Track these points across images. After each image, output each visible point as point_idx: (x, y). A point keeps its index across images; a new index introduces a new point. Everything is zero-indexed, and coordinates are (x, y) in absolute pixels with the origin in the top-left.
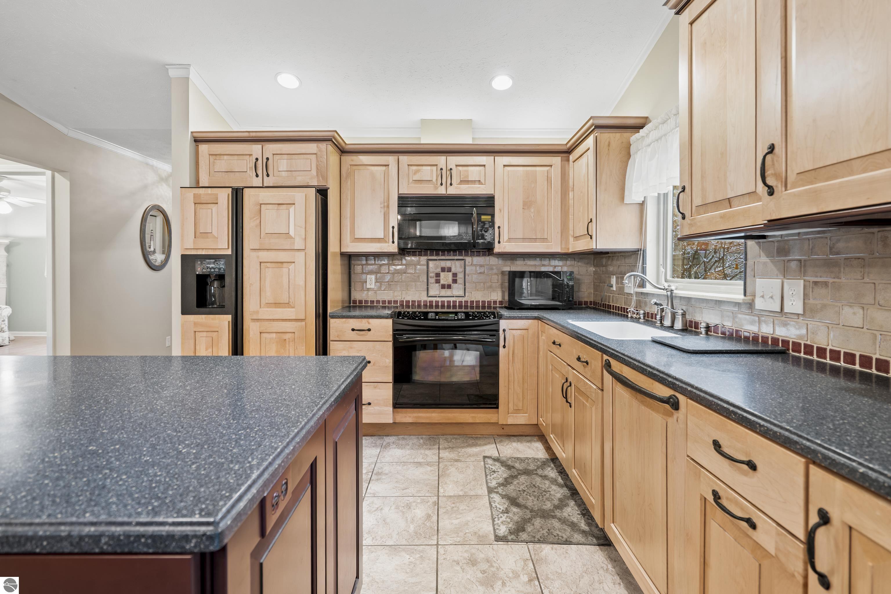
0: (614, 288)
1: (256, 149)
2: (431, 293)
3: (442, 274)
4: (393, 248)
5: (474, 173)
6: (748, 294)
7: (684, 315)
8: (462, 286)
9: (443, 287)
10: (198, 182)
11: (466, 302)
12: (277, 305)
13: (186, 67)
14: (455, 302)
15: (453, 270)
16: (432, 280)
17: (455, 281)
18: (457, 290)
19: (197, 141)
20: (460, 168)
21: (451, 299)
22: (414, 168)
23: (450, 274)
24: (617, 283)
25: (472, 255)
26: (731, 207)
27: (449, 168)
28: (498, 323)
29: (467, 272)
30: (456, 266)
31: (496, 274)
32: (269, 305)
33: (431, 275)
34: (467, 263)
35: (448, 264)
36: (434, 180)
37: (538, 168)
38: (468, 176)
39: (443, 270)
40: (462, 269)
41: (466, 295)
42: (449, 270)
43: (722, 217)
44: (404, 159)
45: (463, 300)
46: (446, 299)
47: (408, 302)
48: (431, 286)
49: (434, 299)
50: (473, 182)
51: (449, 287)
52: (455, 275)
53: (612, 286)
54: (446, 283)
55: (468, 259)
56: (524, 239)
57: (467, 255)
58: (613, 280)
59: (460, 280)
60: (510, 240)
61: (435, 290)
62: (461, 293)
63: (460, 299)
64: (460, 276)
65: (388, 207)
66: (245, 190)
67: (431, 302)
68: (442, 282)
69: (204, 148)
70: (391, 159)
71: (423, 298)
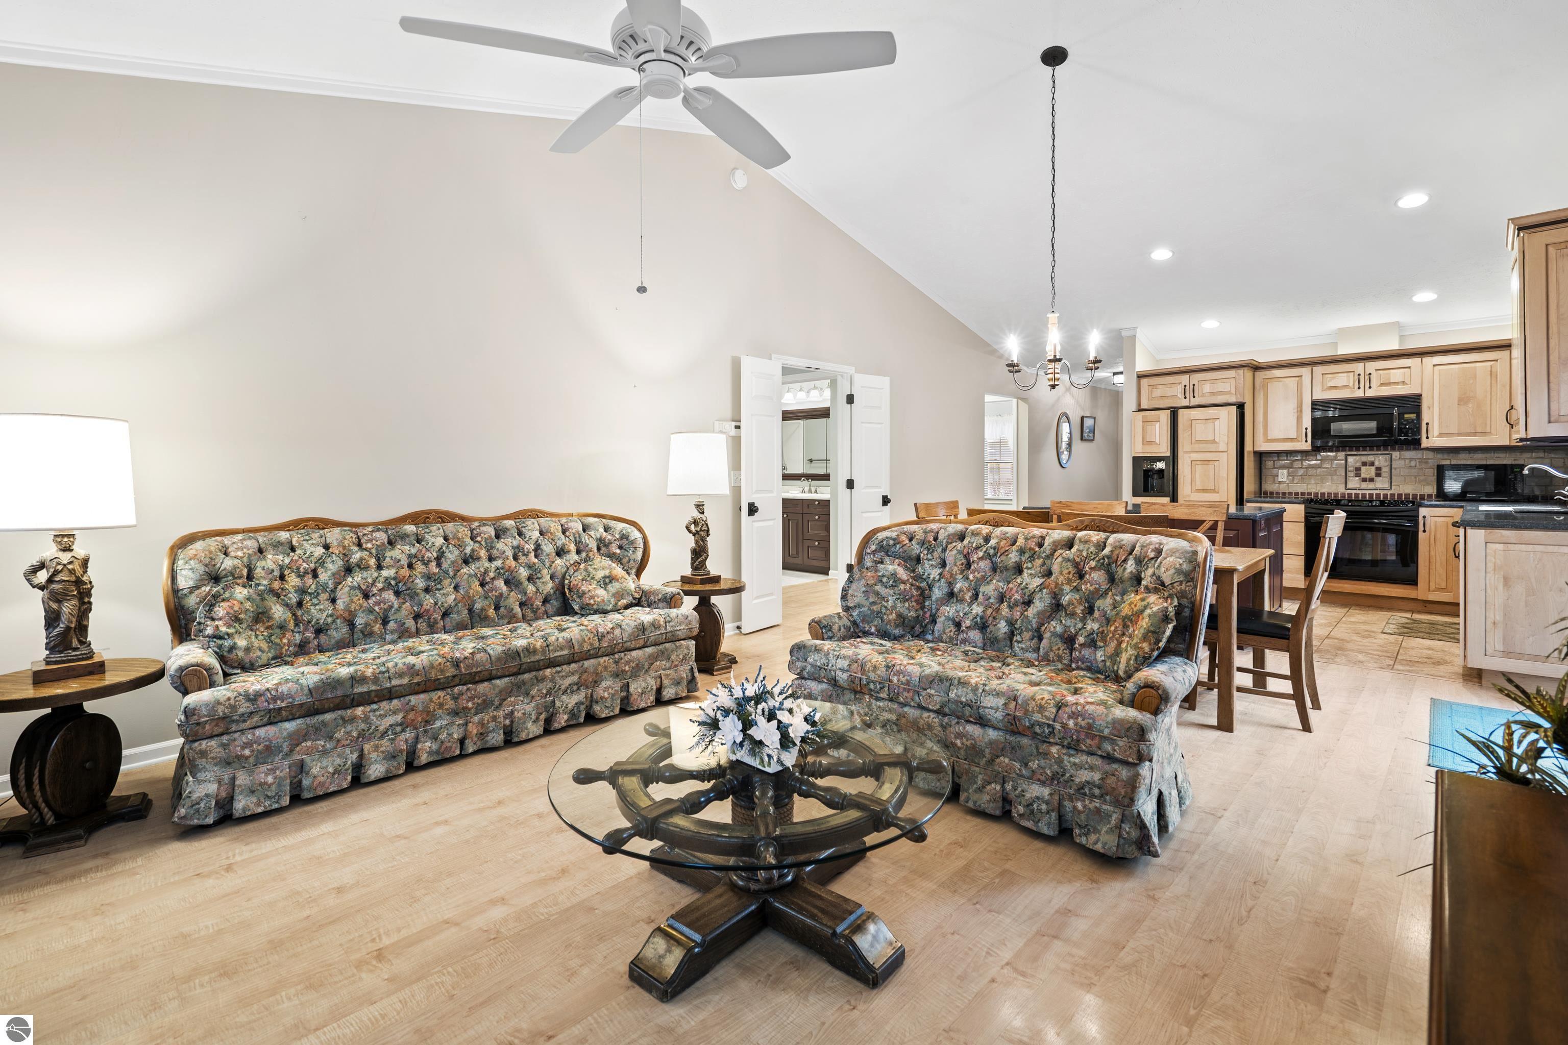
1: (1185, 379)
2: (1350, 485)
3: (1363, 469)
4: (1307, 446)
5: (1396, 375)
8: (1388, 480)
9: (1364, 480)
10: (1139, 405)
11: (1393, 495)
13: (1135, 329)
14: (1377, 495)
15: (1377, 464)
16: (1351, 474)
17: (1378, 475)
18: (1381, 484)
19: (1140, 376)
20: (1384, 372)
21: (1374, 492)
23: (1373, 468)
25: (1401, 449)
27: (1367, 373)
28: (1417, 510)
29: (1393, 466)
30: (1380, 460)
31: (1431, 467)
32: (1198, 491)
33: (1350, 469)
34: (1394, 457)
35: (1370, 459)
36: (1351, 385)
37: (1478, 364)
38: (1389, 379)
39: (1364, 464)
40: (1388, 463)
41: (1393, 489)
42: (1372, 464)
44: (1319, 369)
45: (1389, 493)
46: (1367, 492)
47: (1322, 494)
48: (1349, 479)
49: (1353, 492)
50: (1397, 383)
51: (1372, 480)
52: (1379, 469)
54: (1368, 476)
55: (1396, 454)
56: (1459, 434)
57: (1394, 450)
59: (1385, 474)
60: (1441, 435)
61: (1354, 483)
62: (1387, 486)
63: (1385, 492)
64: (1385, 470)
65: (1301, 411)
66: (1180, 411)
67: (1350, 495)
68: (1363, 476)
69: (1144, 381)
70: (1305, 371)
71: (1341, 490)
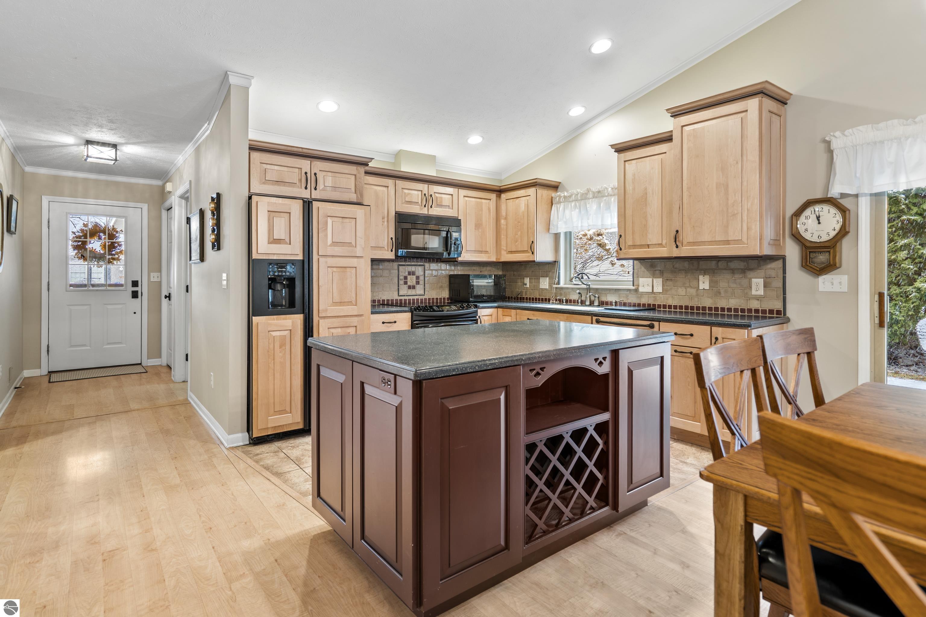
0: (528, 286)
1: (305, 164)
2: (401, 293)
3: (409, 277)
4: (391, 255)
5: (447, 200)
6: (634, 285)
7: (598, 298)
8: (423, 287)
9: (410, 287)
10: (249, 186)
11: (425, 299)
12: (341, 303)
13: (250, 78)
14: (418, 300)
15: (417, 274)
16: (402, 282)
17: (418, 283)
18: (419, 290)
20: (437, 195)
21: (415, 297)
22: (406, 191)
23: (414, 277)
24: (530, 282)
25: (429, 262)
26: (649, 248)
27: (430, 194)
28: (477, 312)
29: (426, 275)
30: (419, 270)
31: (445, 277)
32: (335, 304)
33: (402, 277)
34: (426, 268)
35: (413, 269)
36: (420, 202)
37: (483, 201)
38: (441, 202)
39: (409, 273)
40: (422, 273)
41: (426, 294)
42: (414, 273)
43: (645, 252)
44: (400, 183)
45: (423, 297)
46: (411, 298)
47: (383, 301)
48: (401, 287)
49: (403, 298)
50: (446, 206)
51: (414, 287)
52: (418, 278)
53: (526, 285)
54: (412, 284)
55: (427, 265)
56: (475, 251)
57: (425, 262)
58: (527, 281)
59: (422, 282)
61: (404, 290)
62: (422, 292)
64: (422, 278)
65: (388, 221)
66: (313, 202)
67: (401, 300)
68: (409, 283)
69: (254, 155)
70: (390, 182)
71: (395, 297)
